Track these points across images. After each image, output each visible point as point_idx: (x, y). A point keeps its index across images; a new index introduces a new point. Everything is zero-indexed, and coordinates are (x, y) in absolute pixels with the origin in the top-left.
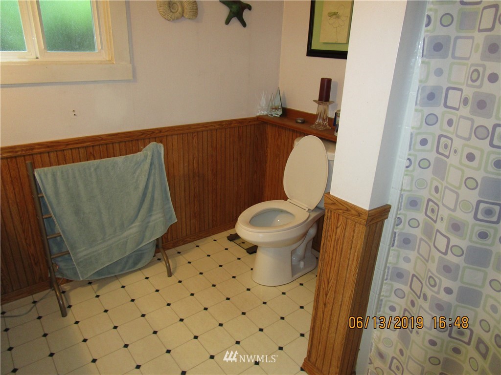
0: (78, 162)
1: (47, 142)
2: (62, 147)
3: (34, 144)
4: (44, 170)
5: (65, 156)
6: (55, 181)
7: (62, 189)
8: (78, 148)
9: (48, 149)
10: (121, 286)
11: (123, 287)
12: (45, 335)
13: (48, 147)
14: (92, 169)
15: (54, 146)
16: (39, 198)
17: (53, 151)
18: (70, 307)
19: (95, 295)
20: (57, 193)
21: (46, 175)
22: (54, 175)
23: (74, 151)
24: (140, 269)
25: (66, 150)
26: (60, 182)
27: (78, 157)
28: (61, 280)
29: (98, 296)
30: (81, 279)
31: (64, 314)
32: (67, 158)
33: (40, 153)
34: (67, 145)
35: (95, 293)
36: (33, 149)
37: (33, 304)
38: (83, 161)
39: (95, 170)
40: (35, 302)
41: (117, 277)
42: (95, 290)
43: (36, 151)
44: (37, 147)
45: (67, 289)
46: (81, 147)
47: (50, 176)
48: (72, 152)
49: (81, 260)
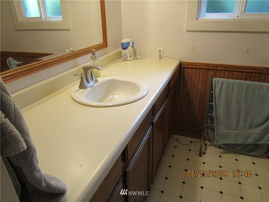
0: (239, 80)
1: (226, 65)
2: (233, 69)
3: (219, 64)
4: (218, 79)
5: (233, 75)
6: (222, 87)
7: (223, 92)
8: (242, 72)
9: (225, 69)
10: (236, 159)
11: (237, 160)
12: (188, 160)
13: (226, 68)
14: (245, 86)
15: (229, 68)
16: (211, 93)
17: (228, 71)
18: (205, 153)
19: (219, 155)
20: (220, 94)
21: (218, 82)
22: (222, 83)
23: (239, 73)
24: (252, 156)
25: (235, 71)
26: (224, 88)
27: (240, 77)
28: (207, 138)
29: (220, 157)
30: (215, 143)
31: (200, 155)
32: (234, 76)
33: (220, 70)
34: (237, 69)
35: (220, 154)
36: (217, 67)
37: (190, 143)
38: (242, 80)
39: (247, 87)
40: (191, 142)
41: (236, 153)
42: (221, 153)
43: (219, 68)
44: (220, 66)
45: (208, 144)
46: (244, 72)
47: (220, 83)
48: (238, 73)
49: (219, 133)
